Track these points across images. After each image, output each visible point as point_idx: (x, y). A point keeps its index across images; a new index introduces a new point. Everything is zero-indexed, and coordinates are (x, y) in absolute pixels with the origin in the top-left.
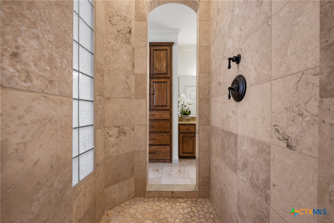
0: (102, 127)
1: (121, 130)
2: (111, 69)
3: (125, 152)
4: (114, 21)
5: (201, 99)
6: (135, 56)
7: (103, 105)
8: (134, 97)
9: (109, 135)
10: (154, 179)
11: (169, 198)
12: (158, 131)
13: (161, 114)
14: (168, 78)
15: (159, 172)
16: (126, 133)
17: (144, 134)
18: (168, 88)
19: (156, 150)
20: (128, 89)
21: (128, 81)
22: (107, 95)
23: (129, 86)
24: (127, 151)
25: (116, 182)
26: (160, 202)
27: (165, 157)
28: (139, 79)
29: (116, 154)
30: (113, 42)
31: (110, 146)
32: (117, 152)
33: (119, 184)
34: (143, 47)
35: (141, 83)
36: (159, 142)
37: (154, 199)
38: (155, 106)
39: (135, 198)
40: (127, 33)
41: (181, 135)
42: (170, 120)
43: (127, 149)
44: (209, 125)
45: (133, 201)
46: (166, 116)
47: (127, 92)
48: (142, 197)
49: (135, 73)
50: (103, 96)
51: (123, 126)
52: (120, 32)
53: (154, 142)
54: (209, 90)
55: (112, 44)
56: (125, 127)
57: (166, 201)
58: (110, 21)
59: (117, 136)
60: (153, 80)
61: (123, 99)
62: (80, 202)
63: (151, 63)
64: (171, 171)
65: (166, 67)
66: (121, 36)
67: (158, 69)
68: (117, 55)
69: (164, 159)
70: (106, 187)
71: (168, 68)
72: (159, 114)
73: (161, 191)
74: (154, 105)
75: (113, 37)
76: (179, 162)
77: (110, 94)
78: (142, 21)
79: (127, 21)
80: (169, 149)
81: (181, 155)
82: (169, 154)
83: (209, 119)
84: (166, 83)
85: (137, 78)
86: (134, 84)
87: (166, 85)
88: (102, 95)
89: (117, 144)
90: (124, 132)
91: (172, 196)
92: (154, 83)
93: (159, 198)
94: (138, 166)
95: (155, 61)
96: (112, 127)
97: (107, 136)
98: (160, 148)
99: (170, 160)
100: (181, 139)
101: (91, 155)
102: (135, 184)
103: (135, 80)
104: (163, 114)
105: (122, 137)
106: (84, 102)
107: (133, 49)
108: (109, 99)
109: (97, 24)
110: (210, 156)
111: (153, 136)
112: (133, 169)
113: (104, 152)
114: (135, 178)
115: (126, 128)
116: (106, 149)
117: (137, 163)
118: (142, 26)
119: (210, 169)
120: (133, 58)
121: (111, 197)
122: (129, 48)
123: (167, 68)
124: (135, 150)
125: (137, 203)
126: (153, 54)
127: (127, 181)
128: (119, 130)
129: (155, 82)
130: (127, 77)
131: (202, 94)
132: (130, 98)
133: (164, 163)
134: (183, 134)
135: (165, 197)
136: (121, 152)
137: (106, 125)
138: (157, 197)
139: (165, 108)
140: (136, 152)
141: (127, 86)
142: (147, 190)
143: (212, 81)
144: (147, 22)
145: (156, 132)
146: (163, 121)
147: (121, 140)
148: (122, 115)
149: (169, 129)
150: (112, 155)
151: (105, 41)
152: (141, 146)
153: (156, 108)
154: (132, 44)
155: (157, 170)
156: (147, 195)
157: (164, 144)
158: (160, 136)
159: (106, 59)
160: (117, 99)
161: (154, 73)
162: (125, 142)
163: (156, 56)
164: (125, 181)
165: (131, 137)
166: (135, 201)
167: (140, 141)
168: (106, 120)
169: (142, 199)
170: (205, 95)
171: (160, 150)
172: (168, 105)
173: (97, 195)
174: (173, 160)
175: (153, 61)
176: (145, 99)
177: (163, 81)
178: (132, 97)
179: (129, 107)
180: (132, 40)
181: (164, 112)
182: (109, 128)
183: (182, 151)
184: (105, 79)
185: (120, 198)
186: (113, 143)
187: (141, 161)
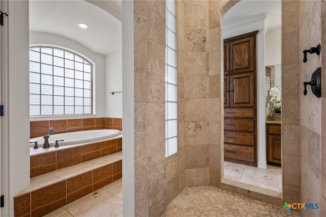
0: (183, 121)
1: (197, 125)
2: (189, 76)
3: (201, 144)
4: (191, 37)
5: (286, 94)
6: (209, 61)
7: (183, 104)
8: (208, 96)
9: (188, 128)
10: (232, 177)
11: (244, 195)
12: (239, 130)
13: (242, 111)
14: (251, 71)
15: (239, 172)
16: (201, 128)
17: (218, 130)
18: (252, 83)
19: (236, 149)
20: (203, 90)
21: (203, 83)
22: (186, 96)
23: (204, 88)
24: (203, 143)
25: (194, 167)
26: (233, 196)
27: (247, 159)
28: (213, 80)
29: (193, 144)
30: (190, 54)
31: (188, 137)
32: (194, 142)
33: (196, 169)
34: (217, 51)
35: (215, 84)
36: (241, 141)
37: (228, 191)
38: (236, 103)
39: (210, 186)
40: (202, 43)
41: (270, 137)
42: (254, 119)
43: (203, 142)
44: (299, 125)
45: (208, 187)
46: (249, 113)
47: (202, 92)
48: (217, 187)
49: (209, 75)
50: (183, 98)
51: (199, 122)
52: (196, 44)
53: (235, 142)
54: (299, 84)
55: (190, 55)
56: (200, 123)
57: (241, 197)
58: (188, 38)
59: (194, 129)
60: (233, 76)
61: (199, 99)
62: (169, 170)
63: (231, 59)
64: (253, 174)
65: (248, 60)
66: (197, 47)
67: (239, 64)
68: (193, 64)
69: (247, 162)
70: (186, 168)
71: (251, 60)
72: (241, 111)
73: (235, 187)
74: (234, 103)
75: (190, 50)
76: (268, 168)
77: (189, 96)
78: (215, 27)
79: (202, 32)
80: (253, 151)
81: (271, 160)
82: (253, 157)
83: (298, 117)
84: (248, 78)
85: (211, 79)
86: (209, 85)
87: (249, 80)
88: (182, 96)
89: (194, 136)
90: (200, 126)
91: (249, 195)
92: (234, 80)
93: (233, 192)
94: (212, 158)
95: (234, 56)
96: (190, 122)
97: (187, 129)
98: (242, 148)
99: (255, 163)
100: (270, 141)
101: (175, 140)
102: (210, 174)
103: (210, 81)
104: (245, 111)
105: (199, 131)
106: (171, 103)
107: (208, 54)
108: (188, 99)
109: (178, 45)
110: (300, 161)
111: (233, 135)
112: (209, 160)
113: (184, 141)
114: (210, 168)
115: (202, 124)
116: (186, 138)
117: (212, 155)
118: (215, 32)
119: (300, 177)
120: (208, 62)
121: (190, 178)
122: (204, 54)
123: (249, 62)
124: (210, 143)
125: (211, 190)
126: (232, 49)
127: (203, 169)
128: (196, 125)
129: (235, 78)
130: (203, 80)
131: (287, 89)
132: (205, 98)
133: (246, 166)
134: (274, 136)
135: (240, 194)
136: (197, 143)
137: (185, 120)
138: (232, 192)
139: (248, 105)
140: (211, 146)
141: (202, 88)
142: (221, 182)
143: (301, 73)
144: (220, 27)
145: (236, 131)
146: (245, 120)
147: (197, 133)
148: (198, 112)
149: (253, 128)
150: (191, 144)
151: (184, 55)
152: (215, 141)
153: (236, 105)
154: (206, 51)
155: (237, 170)
156: (221, 186)
157: (246, 144)
158: (241, 135)
159: (186, 68)
160: (194, 99)
161: (234, 69)
162: (201, 135)
163: (236, 51)
164: (201, 168)
165: (207, 131)
166: (210, 188)
167: (215, 136)
168: (186, 116)
169: (216, 188)
170: (292, 89)
171: (242, 150)
172: (251, 102)
173: (179, 171)
174: (258, 164)
175: (233, 56)
176: (219, 97)
177: (245, 76)
178: (207, 97)
179: (204, 106)
180: (207, 47)
181: (246, 109)
182: (188, 122)
183: (272, 156)
184: (185, 84)
185: (197, 181)
186: (191, 134)
187: (216, 154)
